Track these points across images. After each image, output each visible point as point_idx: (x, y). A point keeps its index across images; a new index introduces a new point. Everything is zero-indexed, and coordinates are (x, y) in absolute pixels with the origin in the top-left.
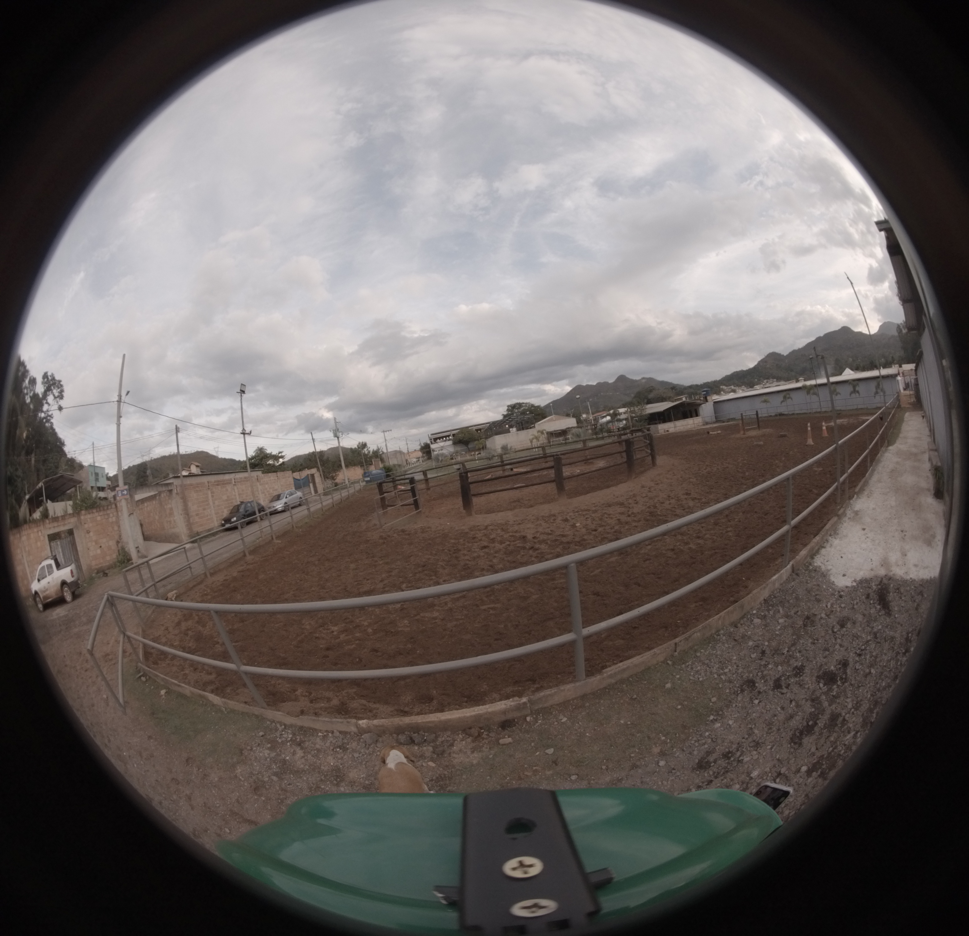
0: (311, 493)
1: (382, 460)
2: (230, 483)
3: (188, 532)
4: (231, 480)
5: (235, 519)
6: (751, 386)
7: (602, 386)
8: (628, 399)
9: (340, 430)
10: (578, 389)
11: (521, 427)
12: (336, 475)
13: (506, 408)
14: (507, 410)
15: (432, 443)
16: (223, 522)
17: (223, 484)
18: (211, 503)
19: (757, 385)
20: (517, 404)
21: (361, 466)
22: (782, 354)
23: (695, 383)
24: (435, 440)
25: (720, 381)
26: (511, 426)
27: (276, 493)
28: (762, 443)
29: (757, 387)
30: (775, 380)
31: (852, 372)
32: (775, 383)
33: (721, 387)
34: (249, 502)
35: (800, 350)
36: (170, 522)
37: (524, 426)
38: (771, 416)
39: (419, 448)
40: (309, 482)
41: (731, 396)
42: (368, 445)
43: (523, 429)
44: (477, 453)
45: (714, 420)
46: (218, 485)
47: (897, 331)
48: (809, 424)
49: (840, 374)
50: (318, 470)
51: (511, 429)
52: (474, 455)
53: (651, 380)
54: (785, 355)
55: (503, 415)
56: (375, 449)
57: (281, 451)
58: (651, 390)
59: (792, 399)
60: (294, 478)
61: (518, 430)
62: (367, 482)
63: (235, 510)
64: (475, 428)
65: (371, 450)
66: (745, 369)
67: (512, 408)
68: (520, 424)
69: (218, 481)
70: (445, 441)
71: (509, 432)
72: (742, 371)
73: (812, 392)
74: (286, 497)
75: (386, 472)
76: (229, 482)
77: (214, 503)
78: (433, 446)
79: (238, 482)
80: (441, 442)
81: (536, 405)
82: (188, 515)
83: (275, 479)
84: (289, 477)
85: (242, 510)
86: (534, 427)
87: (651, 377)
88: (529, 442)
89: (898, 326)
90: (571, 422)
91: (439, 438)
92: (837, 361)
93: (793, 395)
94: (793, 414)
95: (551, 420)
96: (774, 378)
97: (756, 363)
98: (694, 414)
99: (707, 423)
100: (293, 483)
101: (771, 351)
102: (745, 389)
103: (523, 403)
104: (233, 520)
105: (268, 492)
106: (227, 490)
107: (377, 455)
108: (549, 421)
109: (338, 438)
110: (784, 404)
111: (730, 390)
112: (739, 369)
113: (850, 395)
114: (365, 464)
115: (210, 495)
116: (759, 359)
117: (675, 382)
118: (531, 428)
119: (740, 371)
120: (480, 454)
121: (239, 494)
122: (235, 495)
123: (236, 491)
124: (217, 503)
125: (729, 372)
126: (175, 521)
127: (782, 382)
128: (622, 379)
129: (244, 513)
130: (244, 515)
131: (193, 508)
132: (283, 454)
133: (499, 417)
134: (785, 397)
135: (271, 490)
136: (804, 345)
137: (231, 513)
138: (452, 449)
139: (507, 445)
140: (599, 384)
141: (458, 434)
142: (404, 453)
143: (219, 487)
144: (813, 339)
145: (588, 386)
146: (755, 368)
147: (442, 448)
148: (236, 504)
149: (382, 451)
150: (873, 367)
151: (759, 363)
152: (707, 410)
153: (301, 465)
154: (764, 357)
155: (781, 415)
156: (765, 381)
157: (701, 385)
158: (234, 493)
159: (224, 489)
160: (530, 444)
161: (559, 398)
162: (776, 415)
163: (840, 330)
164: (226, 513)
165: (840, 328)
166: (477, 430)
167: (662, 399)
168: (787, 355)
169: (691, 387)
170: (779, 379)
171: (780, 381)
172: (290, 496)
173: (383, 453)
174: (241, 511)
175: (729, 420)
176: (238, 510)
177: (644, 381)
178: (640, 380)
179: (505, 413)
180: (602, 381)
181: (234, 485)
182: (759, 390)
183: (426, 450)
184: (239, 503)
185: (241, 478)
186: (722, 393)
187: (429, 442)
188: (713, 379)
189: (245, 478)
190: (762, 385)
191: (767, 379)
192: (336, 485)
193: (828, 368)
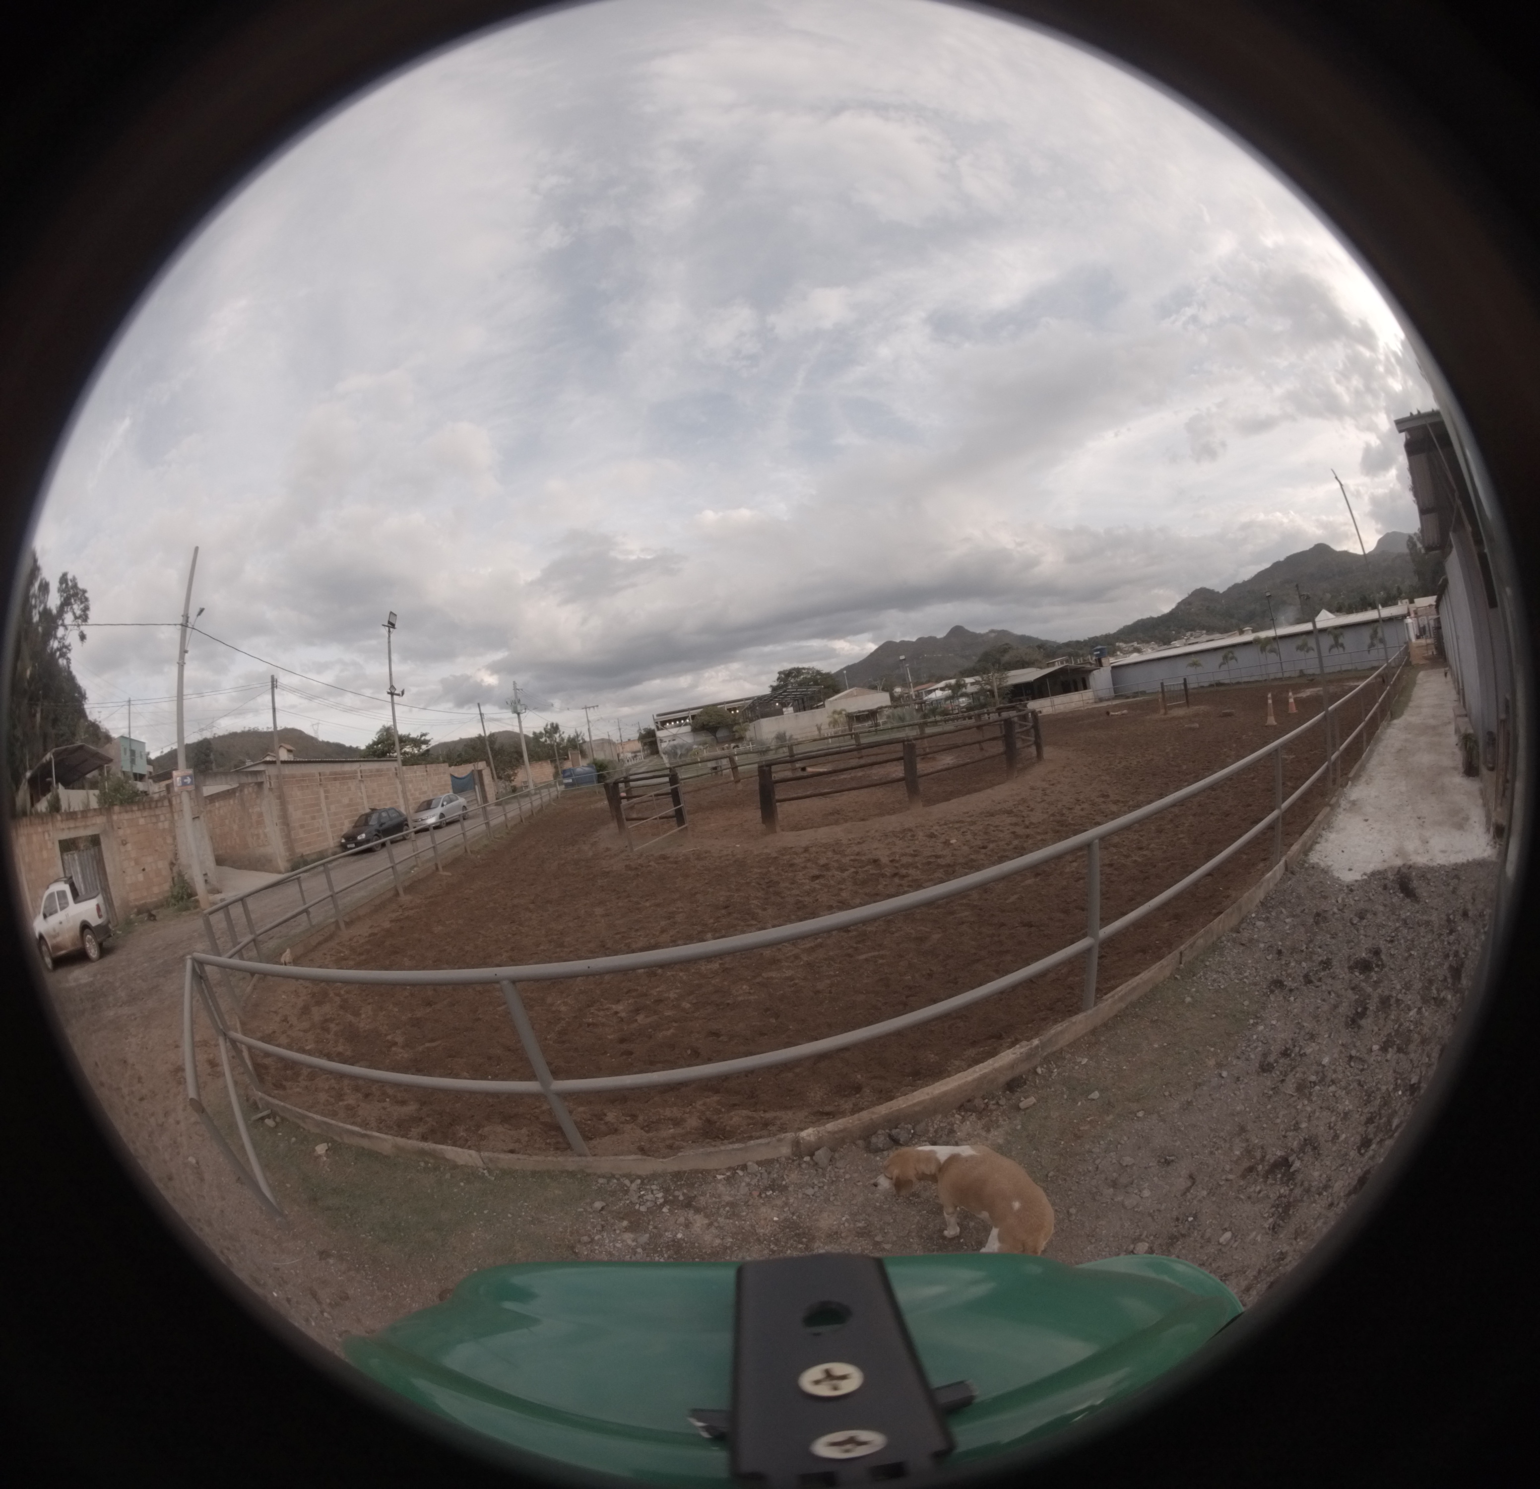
0: (477, 800)
1: (583, 754)
2: (354, 778)
3: (287, 854)
4: (356, 772)
5: (363, 836)
6: (1166, 641)
7: (926, 644)
8: (968, 664)
9: (522, 702)
10: (888, 649)
11: (801, 706)
12: (515, 774)
13: (778, 675)
14: (778, 679)
15: (658, 729)
16: (343, 841)
17: (343, 778)
18: (324, 809)
19: (1175, 640)
20: (794, 669)
21: (552, 761)
22: (1216, 590)
23: (1074, 639)
24: (663, 723)
25: (1115, 634)
26: (784, 705)
27: (424, 798)
28: (1197, 725)
29: (1176, 643)
30: (1204, 632)
31: (1331, 616)
32: (1205, 637)
33: (1117, 644)
34: (385, 810)
35: (1245, 584)
36: (258, 836)
37: (806, 704)
38: (1202, 687)
39: (637, 736)
40: (475, 784)
41: (1135, 657)
42: (561, 729)
43: (804, 709)
44: (733, 745)
45: (1113, 694)
46: (335, 779)
47: (1408, 545)
48: (1270, 695)
49: (1312, 619)
50: (488, 764)
51: (784, 709)
52: (728, 748)
53: (1004, 633)
54: (1221, 591)
55: (771, 686)
56: (572, 736)
57: (424, 732)
58: (1005, 649)
59: (1236, 660)
60: (452, 776)
61: (796, 711)
62: (567, 785)
63: (363, 822)
64: (726, 706)
65: (565, 736)
66: (1155, 615)
67: (786, 676)
68: (800, 701)
69: (335, 773)
70: (680, 725)
71: (782, 713)
72: (1152, 619)
73: (1268, 648)
74: (443, 805)
75: (598, 771)
76: (352, 776)
77: (328, 809)
78: (659, 734)
79: (367, 776)
80: (672, 727)
81: (824, 672)
82: (288, 825)
83: (423, 776)
84: (444, 773)
85: (373, 821)
86: (823, 706)
87: (1005, 628)
88: (815, 729)
89: (1410, 538)
90: (880, 699)
91: (670, 721)
92: (1305, 601)
93: (1237, 653)
94: (1238, 683)
95: (850, 696)
96: (1203, 628)
97: (1173, 606)
98: (1080, 685)
99: (1101, 700)
100: (450, 782)
101: (1198, 586)
102: (1156, 646)
103: (804, 669)
104: (359, 838)
105: (412, 795)
106: (349, 789)
107: (575, 745)
108: (847, 696)
109: (519, 714)
110: (1224, 667)
111: (1131, 649)
112: (1146, 615)
113: (1330, 650)
114: (557, 758)
115: (322, 795)
116: (1179, 600)
117: (1043, 637)
118: (817, 707)
119: (1148, 619)
120: (737, 746)
121: (368, 797)
122: (362, 798)
123: (363, 790)
124: (333, 808)
125: (1130, 620)
126: (266, 835)
127: (1218, 636)
128: (957, 632)
129: (377, 827)
130: (378, 831)
131: (296, 814)
132: (427, 738)
133: (767, 691)
134: (1225, 657)
135: (417, 793)
136: (1253, 575)
137: (355, 827)
138: (689, 740)
139: (784, 734)
140: (920, 639)
141: (700, 715)
142: (614, 744)
143: (338, 782)
144: (1267, 565)
145: (903, 643)
146: (1172, 613)
147: (674, 737)
148: (363, 812)
149: (583, 739)
150: (1365, 605)
151: (1179, 604)
152: (1101, 679)
153: (460, 756)
154: (1187, 596)
155: (1219, 684)
156: (1188, 634)
157: (1085, 641)
158: (360, 794)
159: (345, 787)
160: (817, 733)
161: (857, 661)
162: (1211, 686)
163: (1311, 550)
164: (347, 827)
165: (1312, 546)
166: (730, 710)
167: (1023, 664)
168: (1224, 592)
169: (1068, 644)
170: (1211, 630)
171: (1212, 634)
172: (448, 803)
173: (584, 742)
174: (371, 823)
175: (1136, 694)
176: (366, 823)
177: (993, 635)
178: (987, 634)
179: (775, 684)
180: (926, 636)
181: (360, 781)
182: (1178, 648)
183: (649, 740)
184: (368, 811)
185: (371, 771)
186: (1118, 653)
187: (653, 727)
188: (1104, 632)
189: (378, 770)
190: (1184, 641)
191: (1193, 629)
192: (514, 790)
193: (1292, 612)
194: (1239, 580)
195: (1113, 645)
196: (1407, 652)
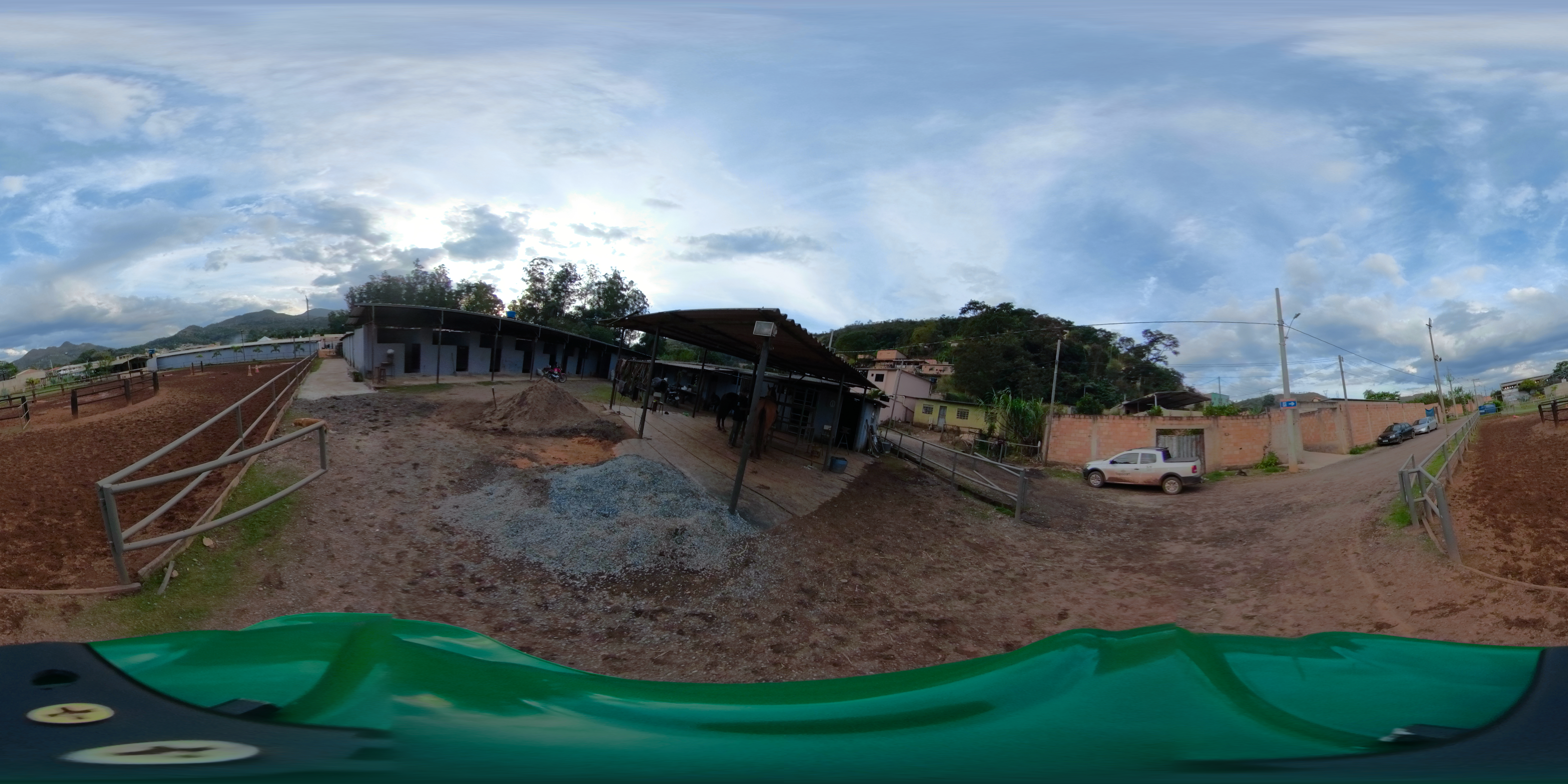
31: (269, 339)
35: (217, 324)
49: (256, 340)
66: (166, 337)
92: (251, 332)
97: (176, 333)
101: (191, 324)
112: (161, 337)
116: (180, 330)
136: (223, 321)
140: (49, 348)
146: (175, 336)
150: (288, 335)
151: (179, 332)
154: (184, 328)
163: (261, 312)
165: (263, 310)
168: (206, 328)
191: (186, 343)
193: (244, 337)
194: (214, 322)
195: (144, 350)
196: (317, 353)
